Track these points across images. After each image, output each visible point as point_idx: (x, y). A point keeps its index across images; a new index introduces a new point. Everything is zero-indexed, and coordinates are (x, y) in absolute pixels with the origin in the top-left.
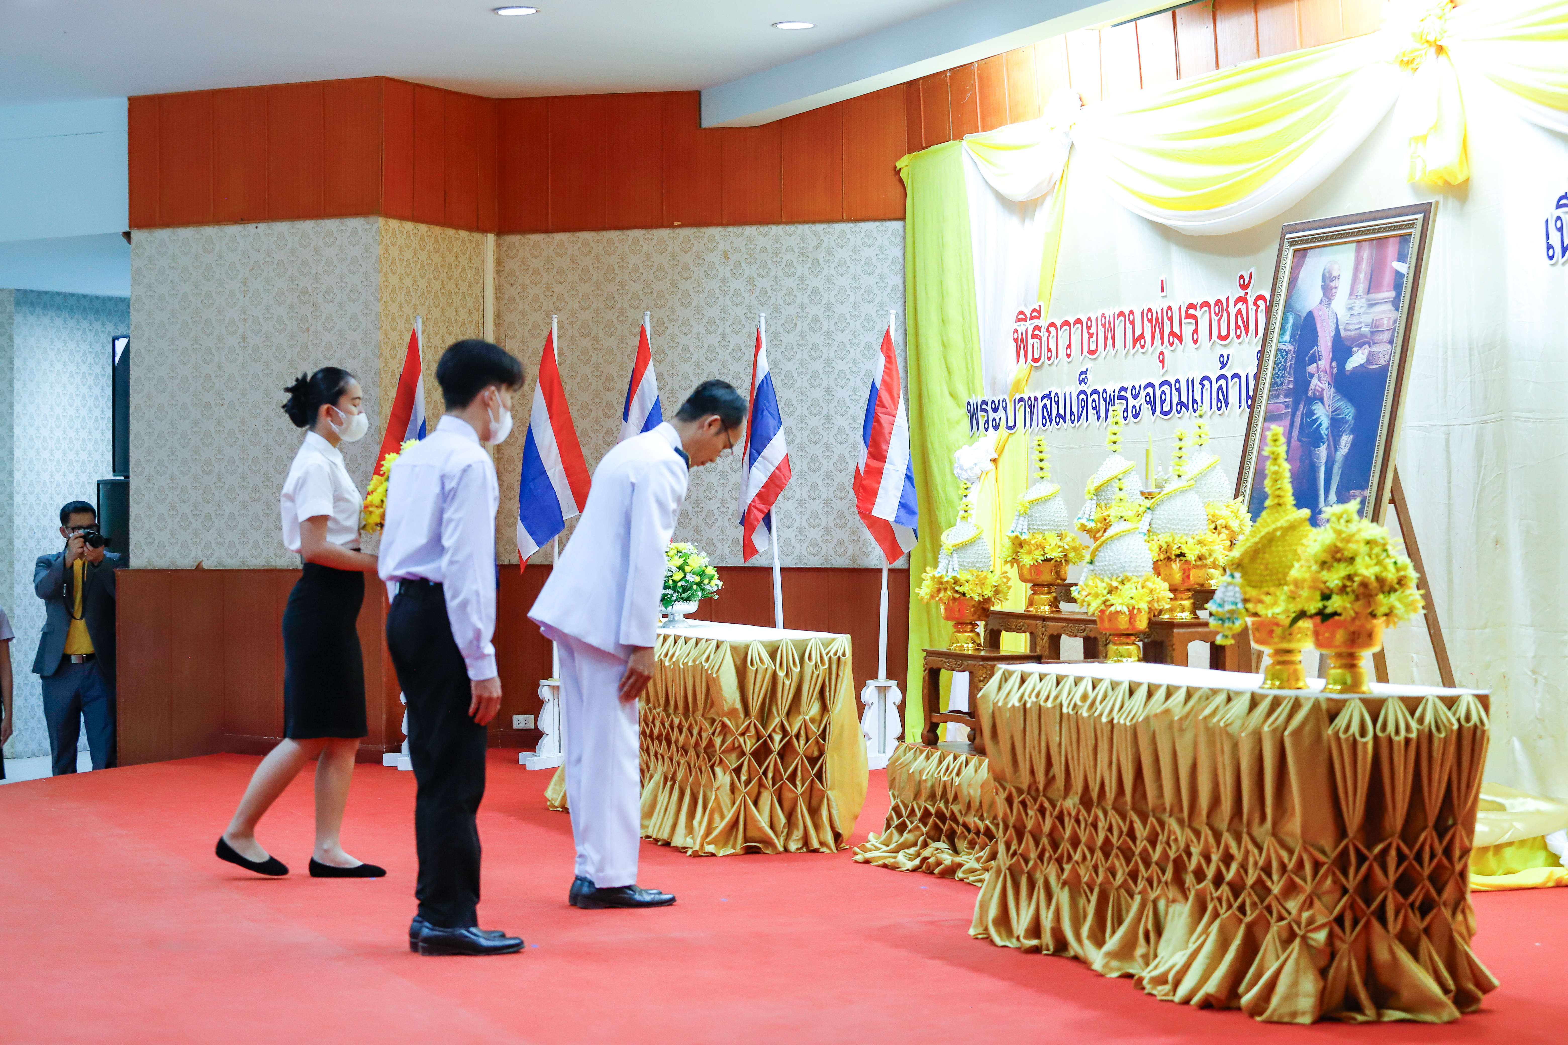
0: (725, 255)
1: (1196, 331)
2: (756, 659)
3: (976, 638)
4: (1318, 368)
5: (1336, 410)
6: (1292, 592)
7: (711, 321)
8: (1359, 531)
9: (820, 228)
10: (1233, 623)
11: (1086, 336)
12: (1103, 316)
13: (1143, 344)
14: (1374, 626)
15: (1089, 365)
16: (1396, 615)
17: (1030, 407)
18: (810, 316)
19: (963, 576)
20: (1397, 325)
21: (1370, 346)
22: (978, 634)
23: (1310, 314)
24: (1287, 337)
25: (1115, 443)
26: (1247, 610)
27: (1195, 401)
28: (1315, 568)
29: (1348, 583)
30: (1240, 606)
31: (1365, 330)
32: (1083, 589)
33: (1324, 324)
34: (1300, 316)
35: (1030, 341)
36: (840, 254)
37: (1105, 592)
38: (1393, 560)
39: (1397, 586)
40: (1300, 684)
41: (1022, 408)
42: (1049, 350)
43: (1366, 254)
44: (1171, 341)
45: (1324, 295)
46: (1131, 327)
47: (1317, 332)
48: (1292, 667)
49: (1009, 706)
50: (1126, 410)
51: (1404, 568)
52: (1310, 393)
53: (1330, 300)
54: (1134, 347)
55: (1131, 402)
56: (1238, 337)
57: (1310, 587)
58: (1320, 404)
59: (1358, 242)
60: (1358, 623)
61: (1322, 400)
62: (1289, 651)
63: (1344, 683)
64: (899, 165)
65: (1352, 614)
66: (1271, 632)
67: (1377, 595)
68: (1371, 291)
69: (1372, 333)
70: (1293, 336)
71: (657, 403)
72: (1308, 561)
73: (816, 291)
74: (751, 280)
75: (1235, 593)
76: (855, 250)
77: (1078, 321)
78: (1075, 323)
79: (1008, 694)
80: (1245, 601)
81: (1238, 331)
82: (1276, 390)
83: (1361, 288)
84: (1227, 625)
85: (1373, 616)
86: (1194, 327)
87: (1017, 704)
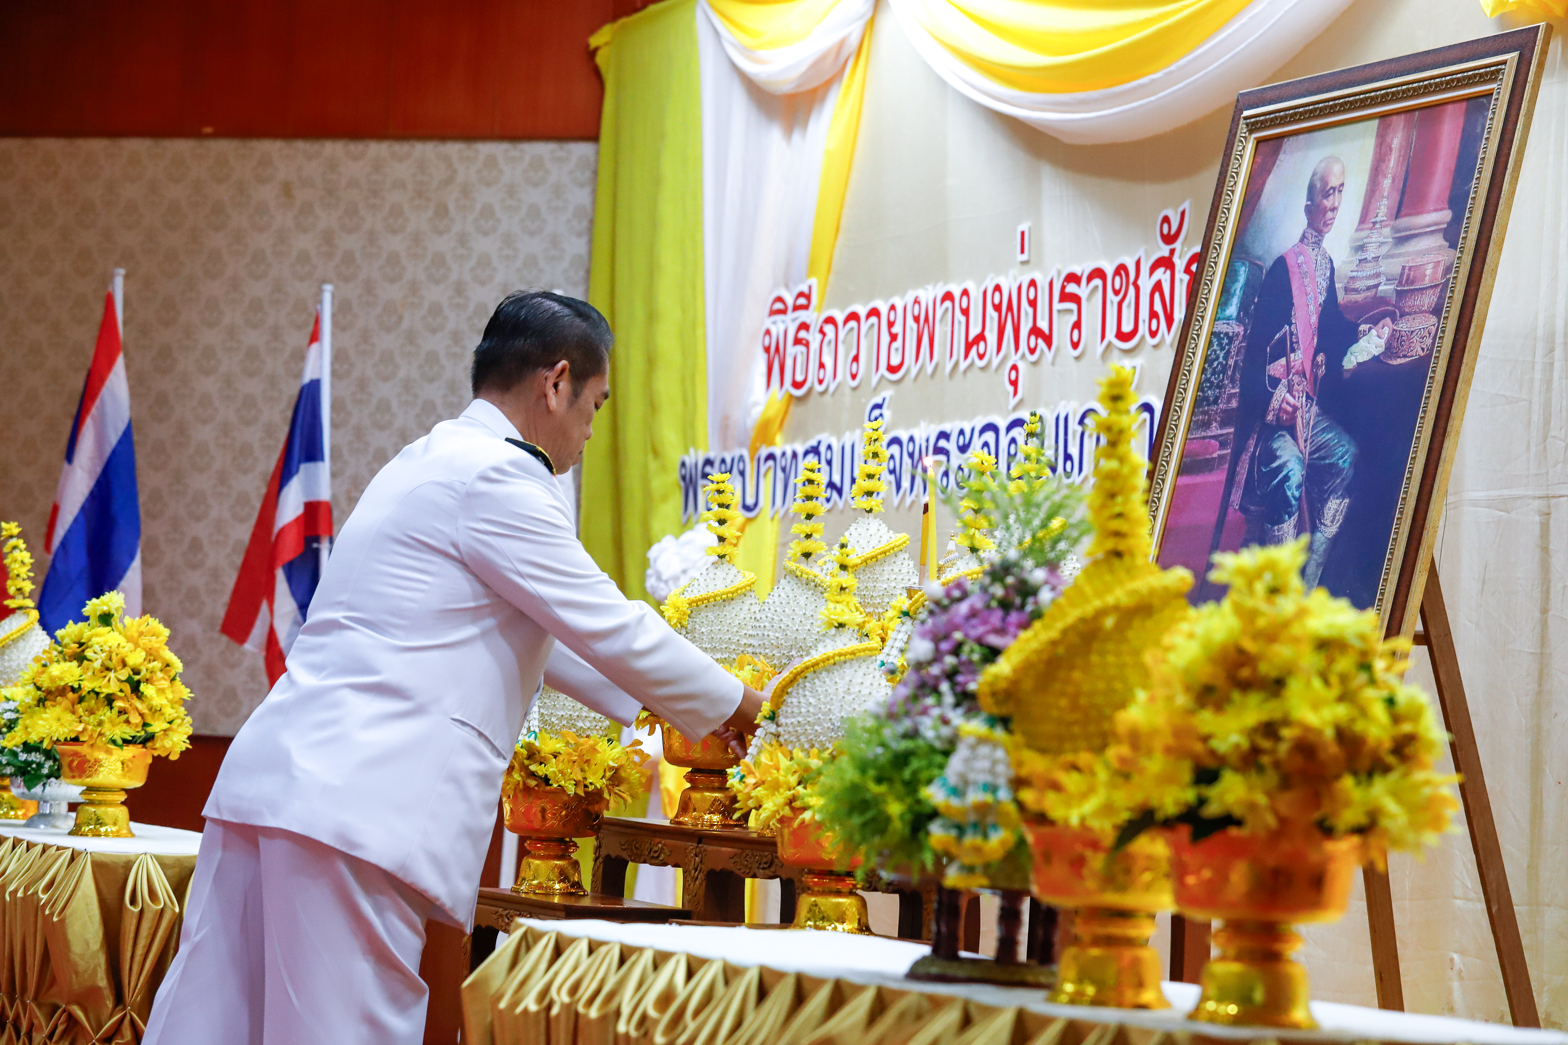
0: (287, 190)
1: (1077, 325)
2: (143, 890)
3: (571, 871)
4: (1288, 367)
5: (1318, 450)
6: (1123, 760)
7: (257, 306)
8: (1302, 613)
9: (454, 149)
10: (985, 836)
11: (885, 338)
12: (917, 301)
13: (981, 351)
14: (1329, 859)
15: (888, 393)
16: (1385, 833)
17: (784, 470)
18: (426, 305)
19: (548, 745)
20: (1453, 275)
21: (1394, 321)
22: (576, 864)
23: (1281, 262)
24: (1232, 310)
25: (869, 494)
26: (1021, 806)
27: (1068, 457)
28: (1182, 700)
29: (1266, 744)
30: (1004, 795)
31: (1386, 288)
32: (751, 772)
33: (1307, 281)
34: (1260, 268)
35: (792, 350)
36: (486, 196)
37: (793, 780)
38: (1385, 693)
39: (1391, 760)
40: (1147, 996)
41: (771, 474)
42: (822, 366)
43: (1396, 141)
44: (1032, 345)
45: (1310, 225)
46: (963, 319)
47: (1291, 297)
48: (1128, 954)
49: (519, 1010)
50: (946, 474)
51: (1415, 715)
52: (1270, 417)
53: (1320, 233)
54: (966, 356)
55: (956, 458)
56: (1153, 334)
57: (1168, 750)
58: (1288, 437)
59: (1383, 116)
60: (1286, 846)
61: (1292, 431)
62: (1124, 914)
63: (1244, 1000)
64: (594, 41)
65: (1271, 820)
66: (1078, 863)
67: (1338, 777)
68: (1404, 211)
69: (1400, 294)
70: (1243, 307)
71: (127, 435)
72: (1167, 683)
73: (439, 261)
74: (328, 238)
75: (995, 762)
76: (511, 191)
77: (874, 312)
78: (869, 315)
79: (523, 983)
80: (1018, 783)
81: (1154, 322)
82: (1205, 413)
83: (1383, 208)
84: (971, 840)
85: (1327, 831)
86: (1074, 318)
87: (533, 1007)
